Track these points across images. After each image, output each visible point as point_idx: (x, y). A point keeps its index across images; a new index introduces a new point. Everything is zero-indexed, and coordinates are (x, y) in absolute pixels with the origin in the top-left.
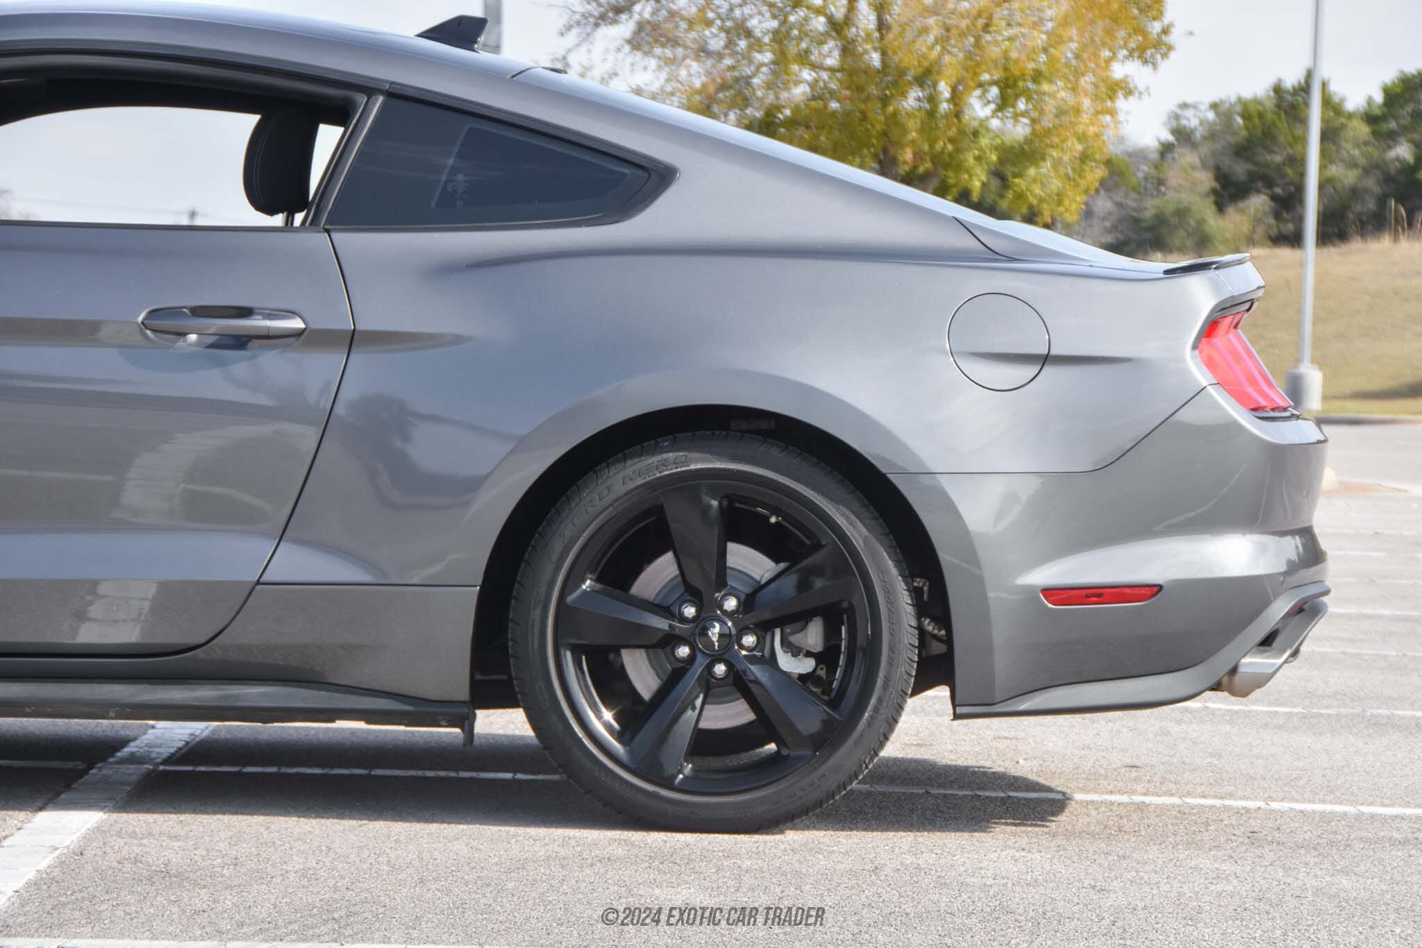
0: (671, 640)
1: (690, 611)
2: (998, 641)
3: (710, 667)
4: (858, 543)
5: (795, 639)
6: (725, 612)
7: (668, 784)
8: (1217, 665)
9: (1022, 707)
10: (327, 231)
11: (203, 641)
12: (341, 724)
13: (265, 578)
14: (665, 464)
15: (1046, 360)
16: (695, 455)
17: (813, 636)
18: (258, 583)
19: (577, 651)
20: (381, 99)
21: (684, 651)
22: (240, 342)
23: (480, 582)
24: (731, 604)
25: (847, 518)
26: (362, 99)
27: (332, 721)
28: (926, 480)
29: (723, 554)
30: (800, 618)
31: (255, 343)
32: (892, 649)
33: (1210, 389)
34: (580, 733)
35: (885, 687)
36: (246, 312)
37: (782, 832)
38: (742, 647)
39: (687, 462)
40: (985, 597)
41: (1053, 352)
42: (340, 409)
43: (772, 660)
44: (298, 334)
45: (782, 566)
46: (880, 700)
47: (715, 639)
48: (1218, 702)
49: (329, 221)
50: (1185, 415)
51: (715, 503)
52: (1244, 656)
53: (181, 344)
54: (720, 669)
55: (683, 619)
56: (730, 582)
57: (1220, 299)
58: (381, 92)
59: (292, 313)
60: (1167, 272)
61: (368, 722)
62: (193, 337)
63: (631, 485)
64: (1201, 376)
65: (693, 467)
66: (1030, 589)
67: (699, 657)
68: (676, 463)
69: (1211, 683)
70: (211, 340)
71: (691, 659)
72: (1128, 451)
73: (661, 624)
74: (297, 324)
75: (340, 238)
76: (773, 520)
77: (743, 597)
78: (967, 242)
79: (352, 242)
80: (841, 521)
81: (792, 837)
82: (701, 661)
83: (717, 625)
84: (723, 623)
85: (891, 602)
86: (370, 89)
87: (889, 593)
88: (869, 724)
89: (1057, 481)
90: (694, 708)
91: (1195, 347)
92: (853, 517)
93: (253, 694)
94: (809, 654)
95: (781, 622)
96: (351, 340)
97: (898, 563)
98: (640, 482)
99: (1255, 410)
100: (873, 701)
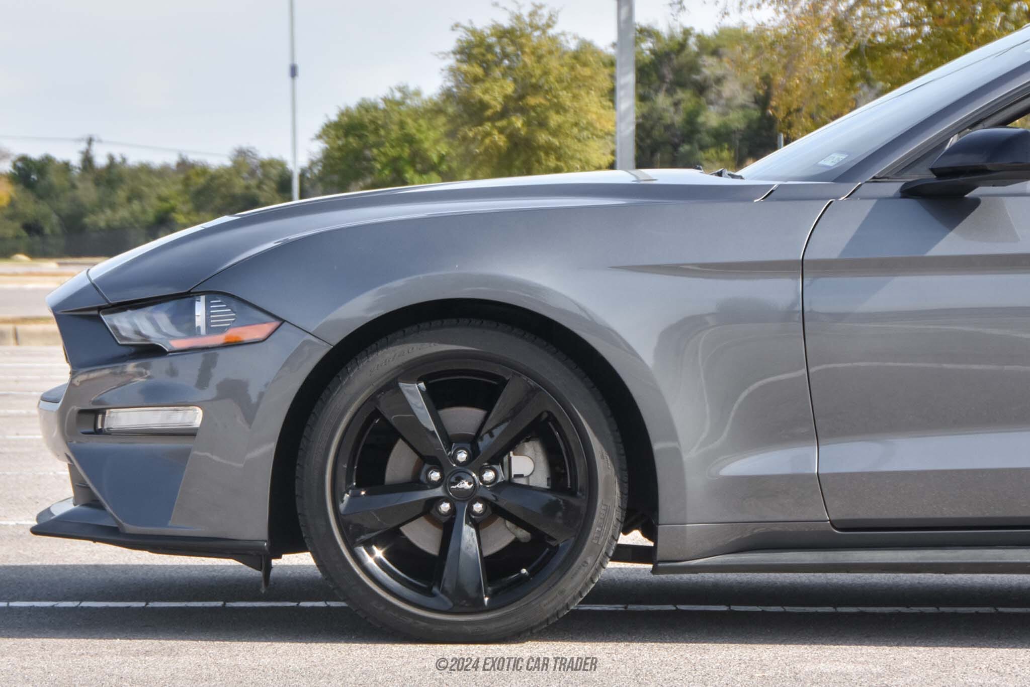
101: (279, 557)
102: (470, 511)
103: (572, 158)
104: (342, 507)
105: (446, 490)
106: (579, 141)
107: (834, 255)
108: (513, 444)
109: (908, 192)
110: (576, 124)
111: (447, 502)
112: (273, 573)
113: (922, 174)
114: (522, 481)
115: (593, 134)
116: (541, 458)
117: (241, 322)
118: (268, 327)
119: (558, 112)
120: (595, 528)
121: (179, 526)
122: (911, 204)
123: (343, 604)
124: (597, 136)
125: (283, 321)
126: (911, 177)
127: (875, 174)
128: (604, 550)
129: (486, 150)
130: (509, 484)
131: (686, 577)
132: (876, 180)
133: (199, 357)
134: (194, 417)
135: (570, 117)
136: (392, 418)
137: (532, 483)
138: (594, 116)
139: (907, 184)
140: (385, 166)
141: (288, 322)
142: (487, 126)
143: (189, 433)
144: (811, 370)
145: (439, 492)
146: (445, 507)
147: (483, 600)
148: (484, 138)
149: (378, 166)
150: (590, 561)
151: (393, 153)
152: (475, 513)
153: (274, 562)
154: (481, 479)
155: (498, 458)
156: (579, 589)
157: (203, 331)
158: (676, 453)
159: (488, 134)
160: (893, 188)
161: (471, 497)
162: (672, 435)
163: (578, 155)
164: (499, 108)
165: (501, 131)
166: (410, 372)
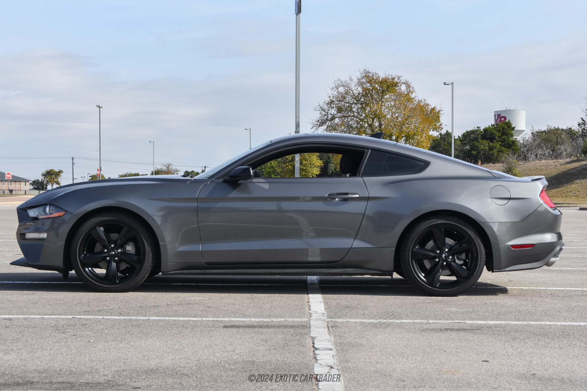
0: (435, 257)
1: (438, 252)
2: (502, 257)
3: (443, 263)
4: (473, 237)
5: (460, 257)
6: (445, 252)
7: (436, 287)
8: (546, 260)
9: (507, 270)
10: (362, 177)
11: (340, 259)
12: (365, 276)
13: (353, 247)
14: (433, 222)
15: (510, 199)
16: (438, 220)
17: (463, 256)
18: (351, 248)
19: (416, 260)
20: (370, 150)
21: (437, 260)
22: (346, 200)
23: (395, 246)
24: (447, 250)
25: (471, 232)
26: (366, 150)
27: (364, 275)
28: (487, 224)
29: (445, 240)
30: (461, 253)
31: (349, 200)
32: (480, 258)
33: (543, 204)
34: (417, 277)
35: (480, 266)
36: (347, 194)
37: (458, 296)
38: (449, 259)
39: (437, 221)
40: (499, 247)
41: (511, 197)
42: (366, 213)
43: (454, 261)
44: (357, 198)
45: (456, 242)
46: (478, 269)
47: (444, 257)
48: (545, 267)
49: (361, 175)
50: (539, 209)
51: (443, 230)
52: (552, 258)
53: (334, 201)
54: (445, 263)
55: (437, 253)
56: (446, 246)
57: (544, 186)
58: (370, 149)
59: (356, 194)
60: (532, 180)
61: (371, 275)
62: (337, 199)
63: (426, 226)
64: (542, 202)
65: (439, 222)
66: (508, 245)
67: (441, 261)
68: (435, 222)
69: (545, 264)
70: (340, 199)
71: (439, 261)
72: (526, 218)
73: (433, 254)
74: (357, 196)
75: (364, 178)
76: (455, 233)
77: (448, 248)
78: (490, 175)
79: (366, 179)
80: (469, 232)
81: (460, 297)
82: (441, 262)
83: (444, 254)
84: (445, 254)
85: (480, 249)
86: (368, 148)
87: (480, 247)
88: (476, 274)
89: (513, 224)
90: (439, 272)
91: (540, 196)
92: (471, 231)
93: (350, 270)
94: (462, 260)
95: (456, 254)
96: (368, 199)
97: (481, 241)
98: (428, 226)
99: (551, 208)
100: (477, 269)
101: (72, 271)
102: (115, 259)
103: (309, 172)
104: (81, 257)
105: (108, 254)
106: (311, 168)
107: (205, 197)
108: (126, 243)
109: (225, 181)
110: (310, 164)
111: (109, 257)
112: (69, 275)
113: (227, 178)
114: (128, 252)
115: (314, 166)
116: (133, 246)
117: (57, 212)
118: (63, 213)
119: (305, 161)
120: (145, 264)
121: (41, 263)
122: (225, 184)
123: (82, 283)
124: (316, 167)
125: (67, 211)
126: (226, 178)
127: (217, 177)
128: (147, 269)
129: (287, 170)
130: (124, 253)
131: (169, 276)
132: (218, 178)
133: (50, 220)
134: (44, 235)
135: (309, 162)
136: (94, 236)
137: (131, 252)
138: (314, 162)
139: (224, 180)
140: (266, 174)
141: (69, 212)
142: (287, 164)
143: (43, 239)
144: (199, 225)
145: (106, 255)
146: (108, 258)
147: (116, 281)
148: (286, 167)
149: (264, 174)
150: (144, 272)
151: (269, 170)
152: (115, 260)
153: (70, 272)
154: (117, 252)
155: (122, 246)
156: (141, 279)
157: (48, 214)
158: (165, 246)
159: (288, 166)
160: (221, 180)
161: (114, 256)
162: (165, 241)
163: (310, 172)
164: (290, 160)
165: (291, 165)
166: (100, 224)
